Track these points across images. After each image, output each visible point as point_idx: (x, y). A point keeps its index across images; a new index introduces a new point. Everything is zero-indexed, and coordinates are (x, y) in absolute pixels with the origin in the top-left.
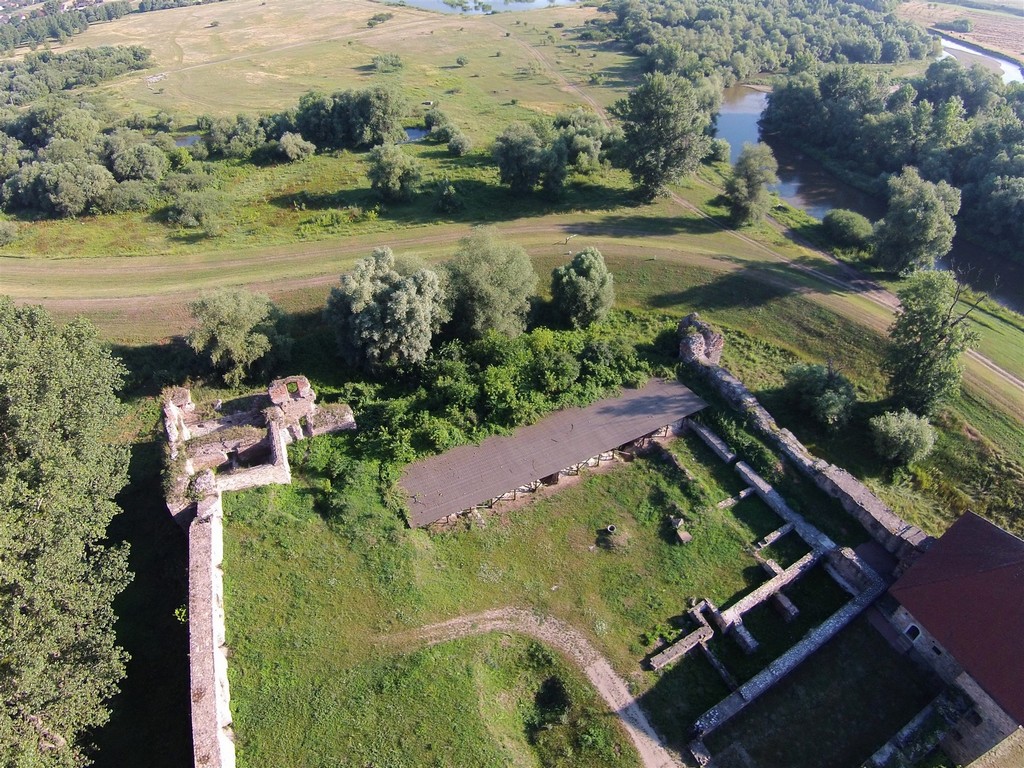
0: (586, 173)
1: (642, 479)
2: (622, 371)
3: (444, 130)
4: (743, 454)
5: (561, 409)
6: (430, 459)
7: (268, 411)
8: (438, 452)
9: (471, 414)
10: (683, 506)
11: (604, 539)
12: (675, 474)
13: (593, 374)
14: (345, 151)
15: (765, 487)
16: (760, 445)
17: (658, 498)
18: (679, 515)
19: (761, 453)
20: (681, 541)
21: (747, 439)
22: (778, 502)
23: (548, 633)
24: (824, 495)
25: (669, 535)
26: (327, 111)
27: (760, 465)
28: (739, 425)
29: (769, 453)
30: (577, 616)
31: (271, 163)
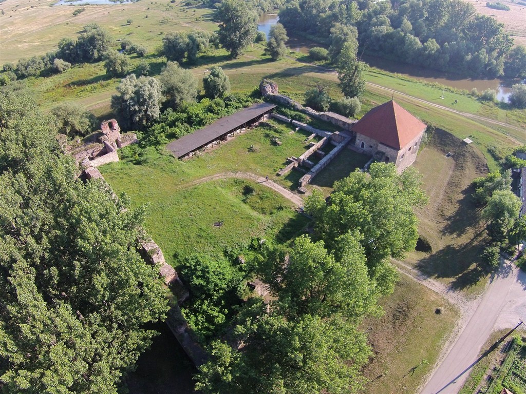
0: (205, 52)
1: (259, 133)
2: (241, 103)
3: (132, 47)
4: (293, 118)
5: (221, 117)
6: (174, 140)
7: (102, 138)
8: (177, 138)
9: (186, 124)
10: (277, 135)
11: (251, 150)
12: (271, 128)
13: (230, 105)
15: (304, 125)
16: (299, 113)
17: (267, 136)
18: (276, 138)
19: (300, 115)
20: (279, 144)
21: (294, 113)
22: (310, 128)
23: (239, 176)
24: (325, 122)
25: (274, 144)
26: (74, 46)
27: (300, 119)
28: (290, 109)
29: (303, 115)
30: (248, 169)
31: (51, 75)
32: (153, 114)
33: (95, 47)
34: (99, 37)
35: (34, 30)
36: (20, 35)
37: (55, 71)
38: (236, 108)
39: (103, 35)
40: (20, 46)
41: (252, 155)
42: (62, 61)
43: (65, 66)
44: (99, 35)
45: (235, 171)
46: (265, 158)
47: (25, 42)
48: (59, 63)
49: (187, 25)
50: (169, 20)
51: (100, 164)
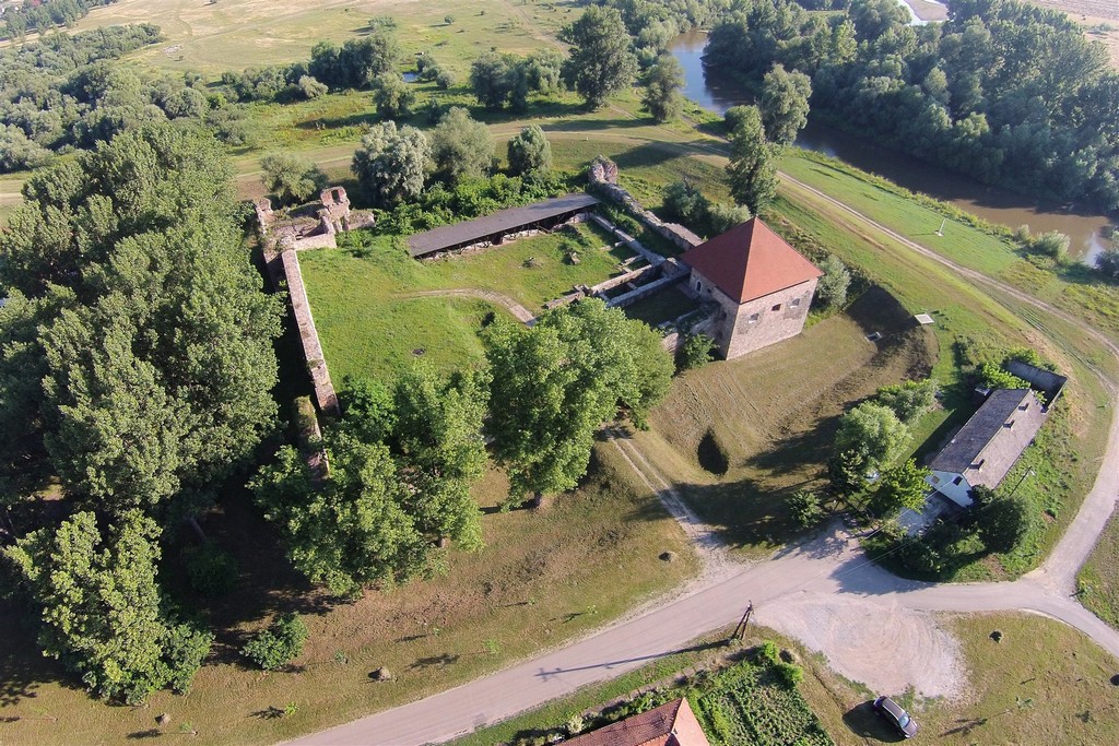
0: (547, 95)
1: (555, 240)
2: (548, 189)
3: (433, 70)
4: (619, 225)
5: (507, 208)
6: (422, 233)
7: (321, 211)
8: (428, 229)
9: (449, 211)
10: (579, 248)
11: (528, 264)
12: (576, 235)
13: (529, 190)
14: (352, 90)
15: (630, 239)
16: (631, 219)
17: (563, 247)
18: (574, 252)
19: (631, 223)
20: (574, 263)
21: (623, 217)
22: (638, 245)
23: (490, 297)
24: (666, 240)
25: (568, 261)
26: (335, 57)
27: (628, 229)
28: (620, 212)
29: (636, 223)
30: (507, 290)
31: (293, 102)
32: (411, 187)
33: (369, 63)
34: (377, 48)
35: (289, 14)
36: (265, 20)
37: (301, 96)
38: (537, 196)
39: (384, 46)
40: (259, 41)
41: (527, 272)
42: (313, 80)
43: (318, 89)
44: (378, 44)
45: (487, 289)
46: (540, 279)
47: (269, 35)
48: (308, 83)
49: (544, 38)
50: (517, 25)
51: (307, 248)
